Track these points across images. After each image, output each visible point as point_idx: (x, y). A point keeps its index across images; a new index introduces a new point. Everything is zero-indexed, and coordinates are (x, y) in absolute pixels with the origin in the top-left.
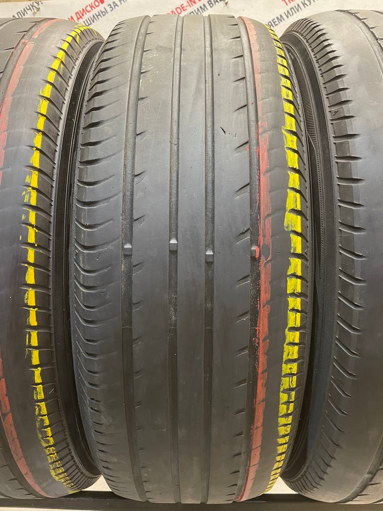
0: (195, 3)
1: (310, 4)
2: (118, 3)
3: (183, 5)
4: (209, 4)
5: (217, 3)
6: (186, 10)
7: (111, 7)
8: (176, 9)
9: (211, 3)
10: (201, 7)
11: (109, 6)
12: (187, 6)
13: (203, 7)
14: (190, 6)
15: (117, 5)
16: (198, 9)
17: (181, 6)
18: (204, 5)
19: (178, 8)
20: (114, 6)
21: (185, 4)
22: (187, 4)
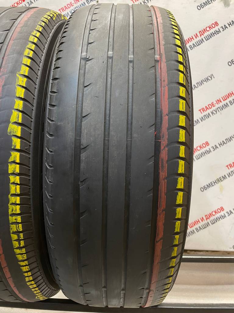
0: (79, 1)
1: (148, 2)
2: (33, 1)
3: (71, 2)
4: (87, 2)
5: (92, 2)
6: (73, 5)
7: (29, 4)
8: (67, 5)
9: (88, 2)
10: (82, 4)
11: (28, 3)
12: (74, 3)
13: (83, 4)
14: (76, 3)
15: (32, 3)
16: (80, 5)
17: (70, 3)
18: (84, 3)
19: (69, 4)
20: (31, 3)
21: (73, 2)
22: (74, 2)
